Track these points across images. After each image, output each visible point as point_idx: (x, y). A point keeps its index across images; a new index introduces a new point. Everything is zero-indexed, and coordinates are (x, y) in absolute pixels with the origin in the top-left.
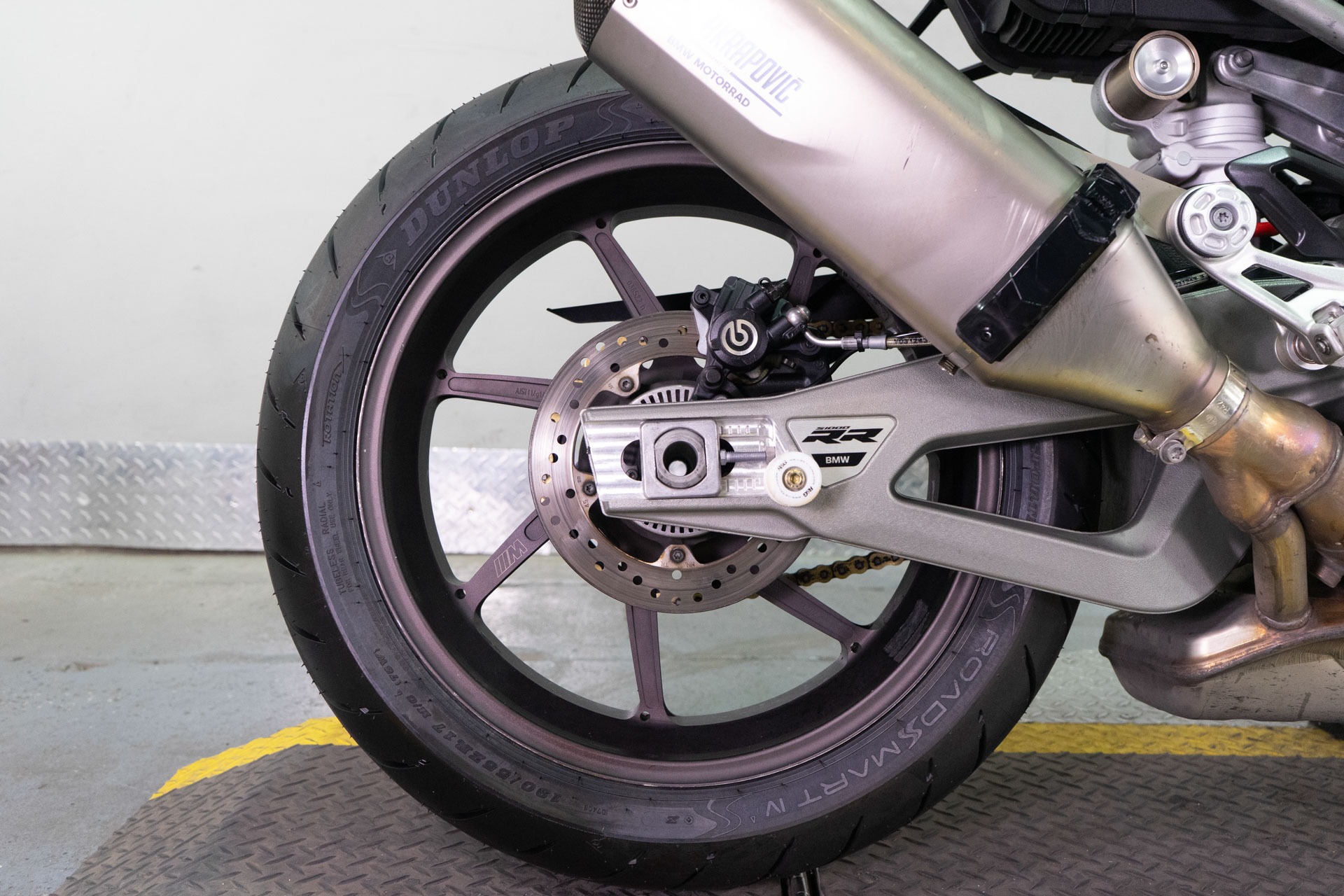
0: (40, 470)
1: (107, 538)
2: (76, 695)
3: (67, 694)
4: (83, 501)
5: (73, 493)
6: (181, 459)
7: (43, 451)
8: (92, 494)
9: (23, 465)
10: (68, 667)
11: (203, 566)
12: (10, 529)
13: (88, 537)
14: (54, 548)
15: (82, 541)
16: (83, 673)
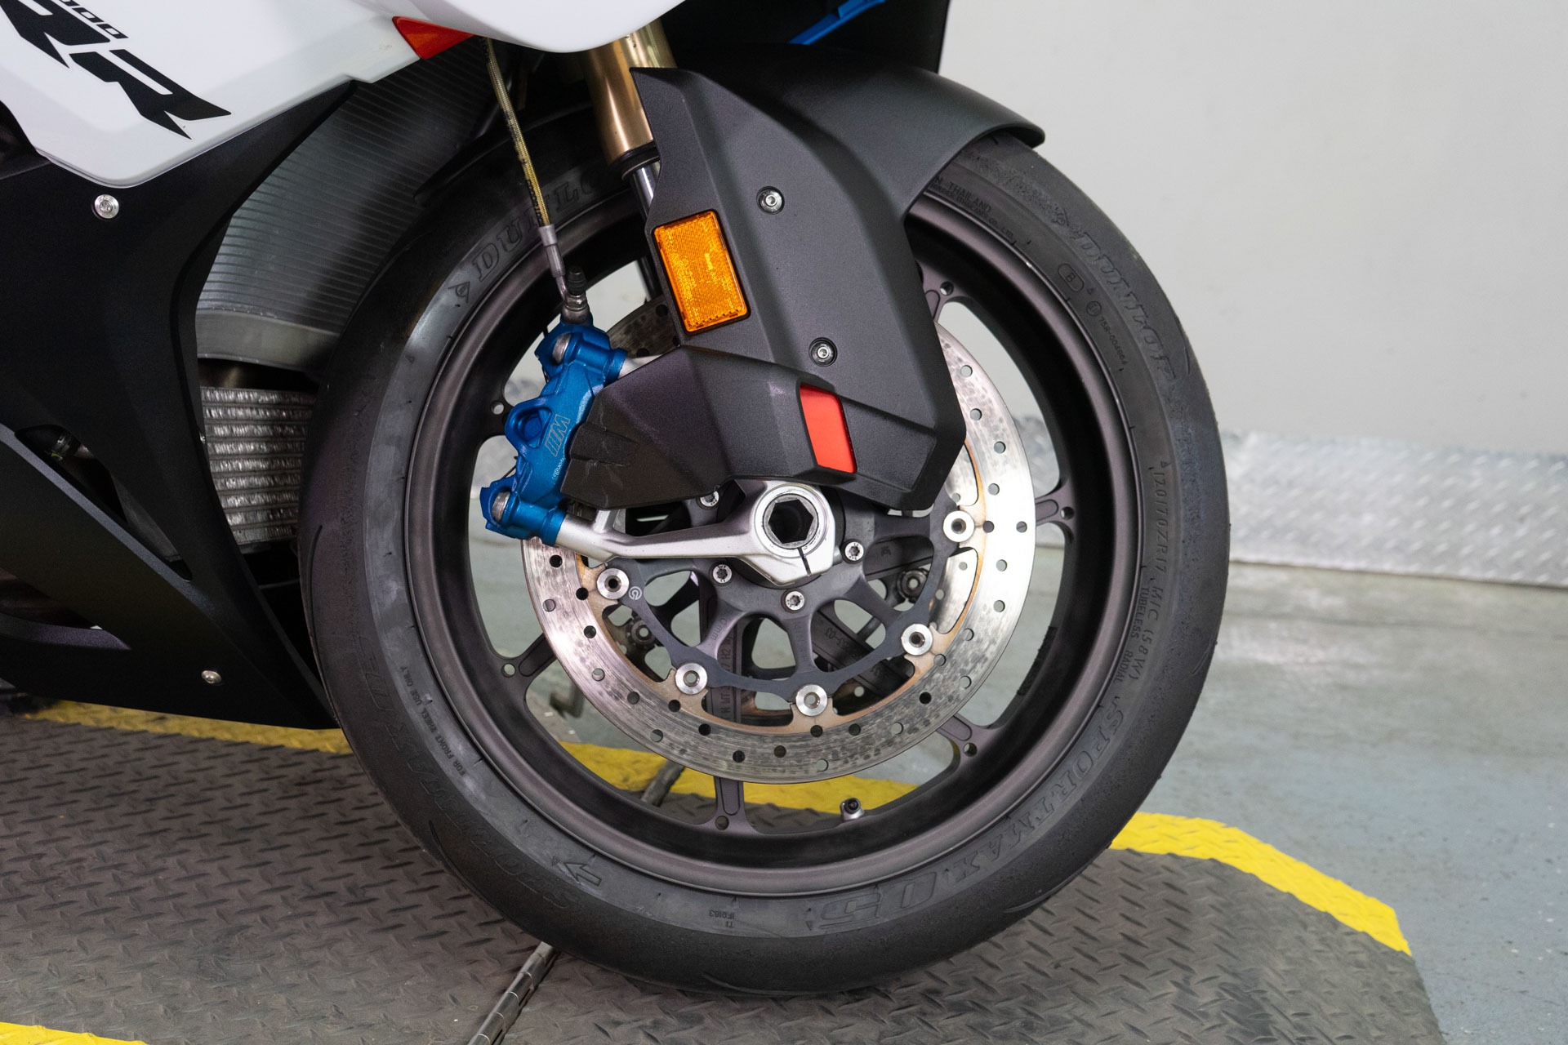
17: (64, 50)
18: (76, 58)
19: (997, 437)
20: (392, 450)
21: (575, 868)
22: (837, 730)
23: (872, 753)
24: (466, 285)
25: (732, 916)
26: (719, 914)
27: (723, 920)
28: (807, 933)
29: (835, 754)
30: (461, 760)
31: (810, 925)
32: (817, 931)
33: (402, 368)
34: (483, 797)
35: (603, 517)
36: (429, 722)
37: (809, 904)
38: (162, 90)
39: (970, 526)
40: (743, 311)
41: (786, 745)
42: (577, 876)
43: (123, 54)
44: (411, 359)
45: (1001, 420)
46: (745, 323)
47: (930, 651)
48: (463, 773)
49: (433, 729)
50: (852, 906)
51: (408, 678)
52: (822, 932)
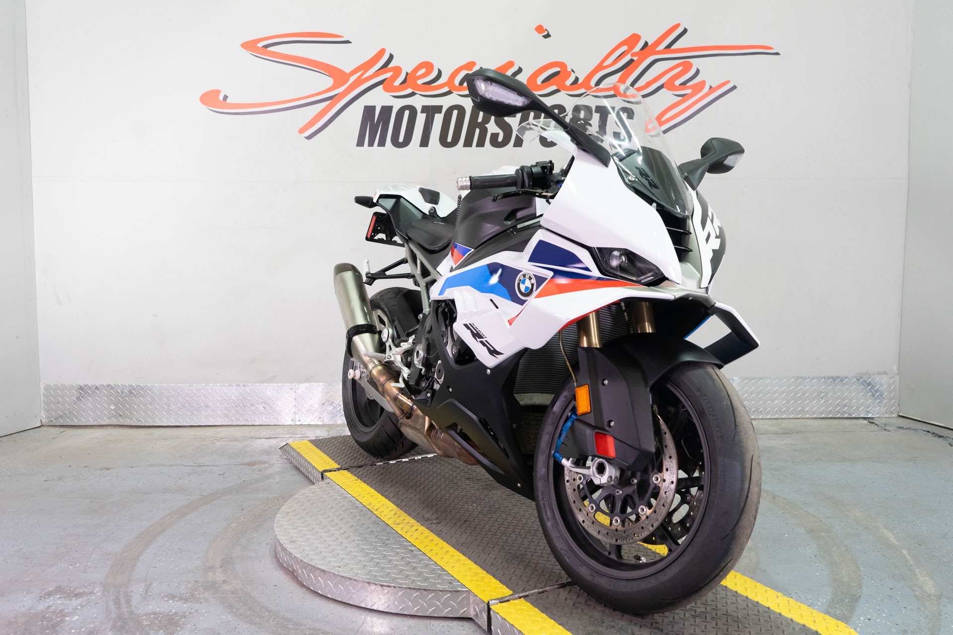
0: (96, 395)
1: (122, 421)
2: (104, 477)
3: (101, 477)
4: (112, 407)
5: (109, 405)
6: (150, 390)
7: (97, 388)
8: (115, 405)
9: (90, 394)
10: (102, 469)
11: (158, 432)
12: (84, 419)
13: (114, 421)
14: (102, 426)
15: (112, 423)
16: (107, 471)
17: (479, 340)
18: (480, 341)
19: (670, 454)
20: (548, 435)
21: (566, 553)
22: (621, 531)
23: (628, 540)
24: (566, 396)
25: (594, 577)
26: (592, 575)
27: (592, 577)
28: (608, 588)
29: (620, 538)
30: (549, 517)
31: (610, 585)
32: (611, 588)
33: (551, 416)
34: (551, 528)
35: (571, 459)
36: (544, 506)
37: (612, 580)
38: (492, 349)
39: (659, 479)
40: (589, 411)
41: (609, 532)
42: (565, 554)
43: (486, 341)
44: (554, 413)
45: (671, 449)
46: (590, 414)
47: (645, 514)
48: (548, 521)
49: (545, 508)
50: (621, 584)
51: (542, 494)
52: (612, 589)
